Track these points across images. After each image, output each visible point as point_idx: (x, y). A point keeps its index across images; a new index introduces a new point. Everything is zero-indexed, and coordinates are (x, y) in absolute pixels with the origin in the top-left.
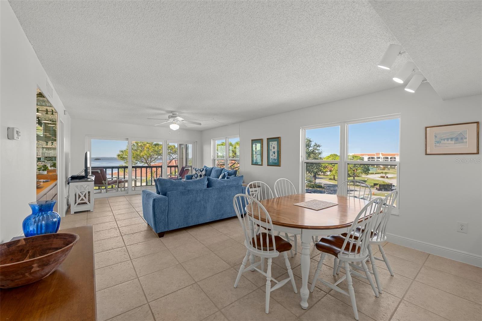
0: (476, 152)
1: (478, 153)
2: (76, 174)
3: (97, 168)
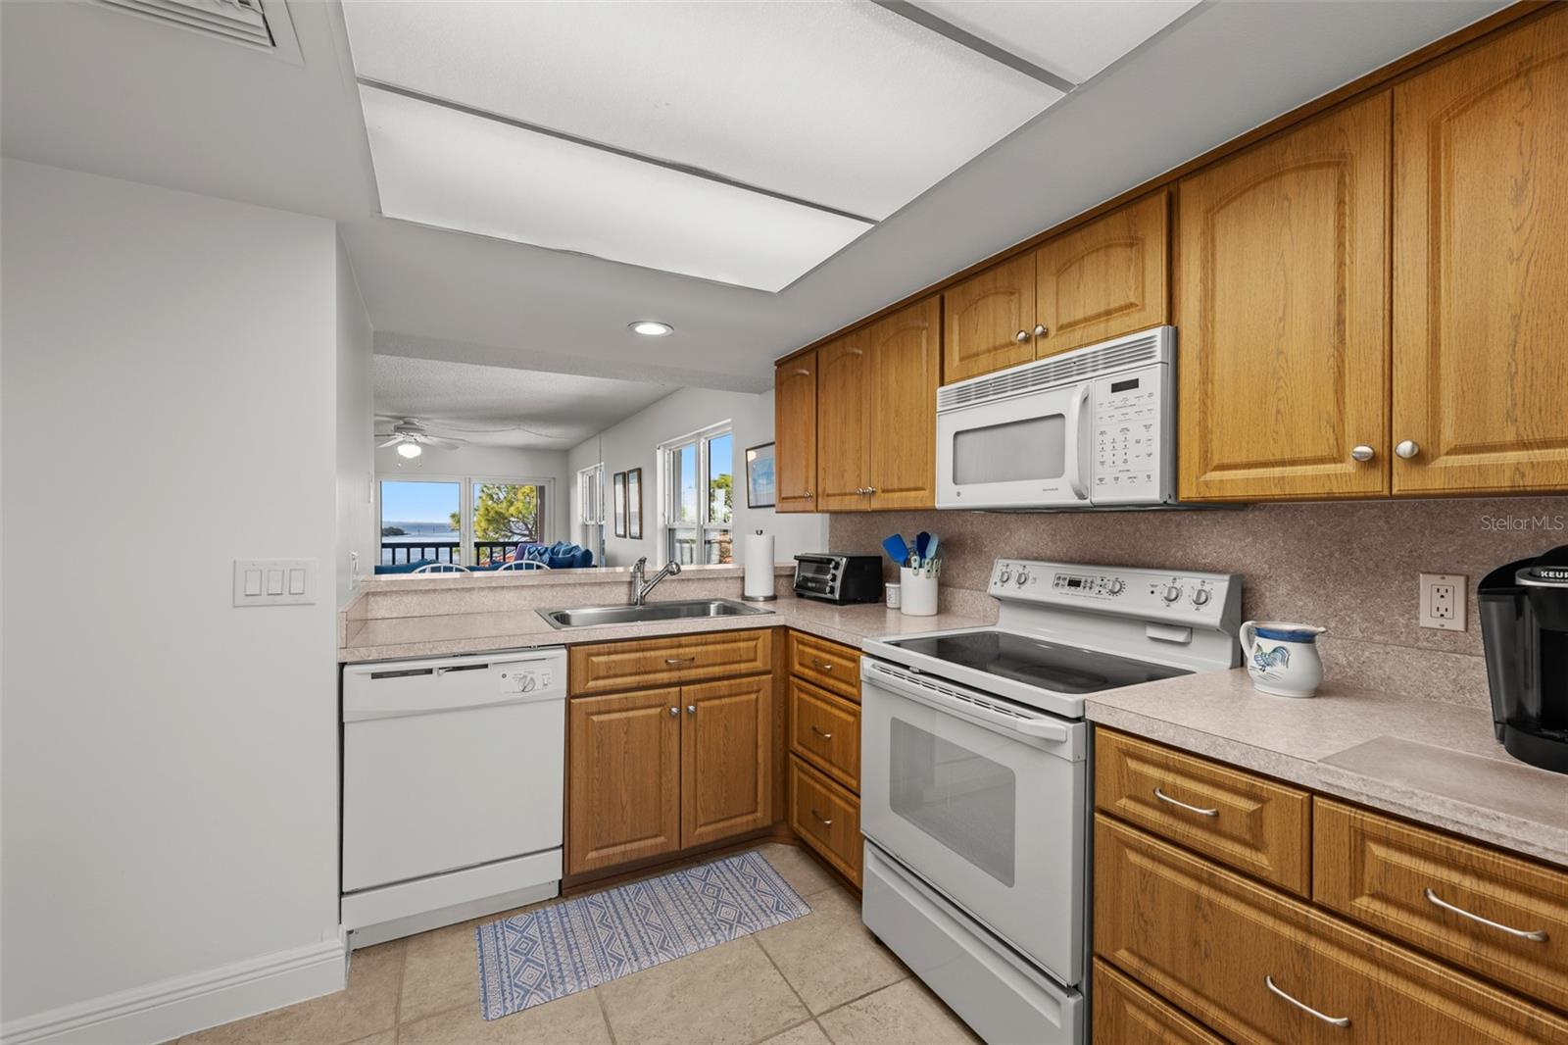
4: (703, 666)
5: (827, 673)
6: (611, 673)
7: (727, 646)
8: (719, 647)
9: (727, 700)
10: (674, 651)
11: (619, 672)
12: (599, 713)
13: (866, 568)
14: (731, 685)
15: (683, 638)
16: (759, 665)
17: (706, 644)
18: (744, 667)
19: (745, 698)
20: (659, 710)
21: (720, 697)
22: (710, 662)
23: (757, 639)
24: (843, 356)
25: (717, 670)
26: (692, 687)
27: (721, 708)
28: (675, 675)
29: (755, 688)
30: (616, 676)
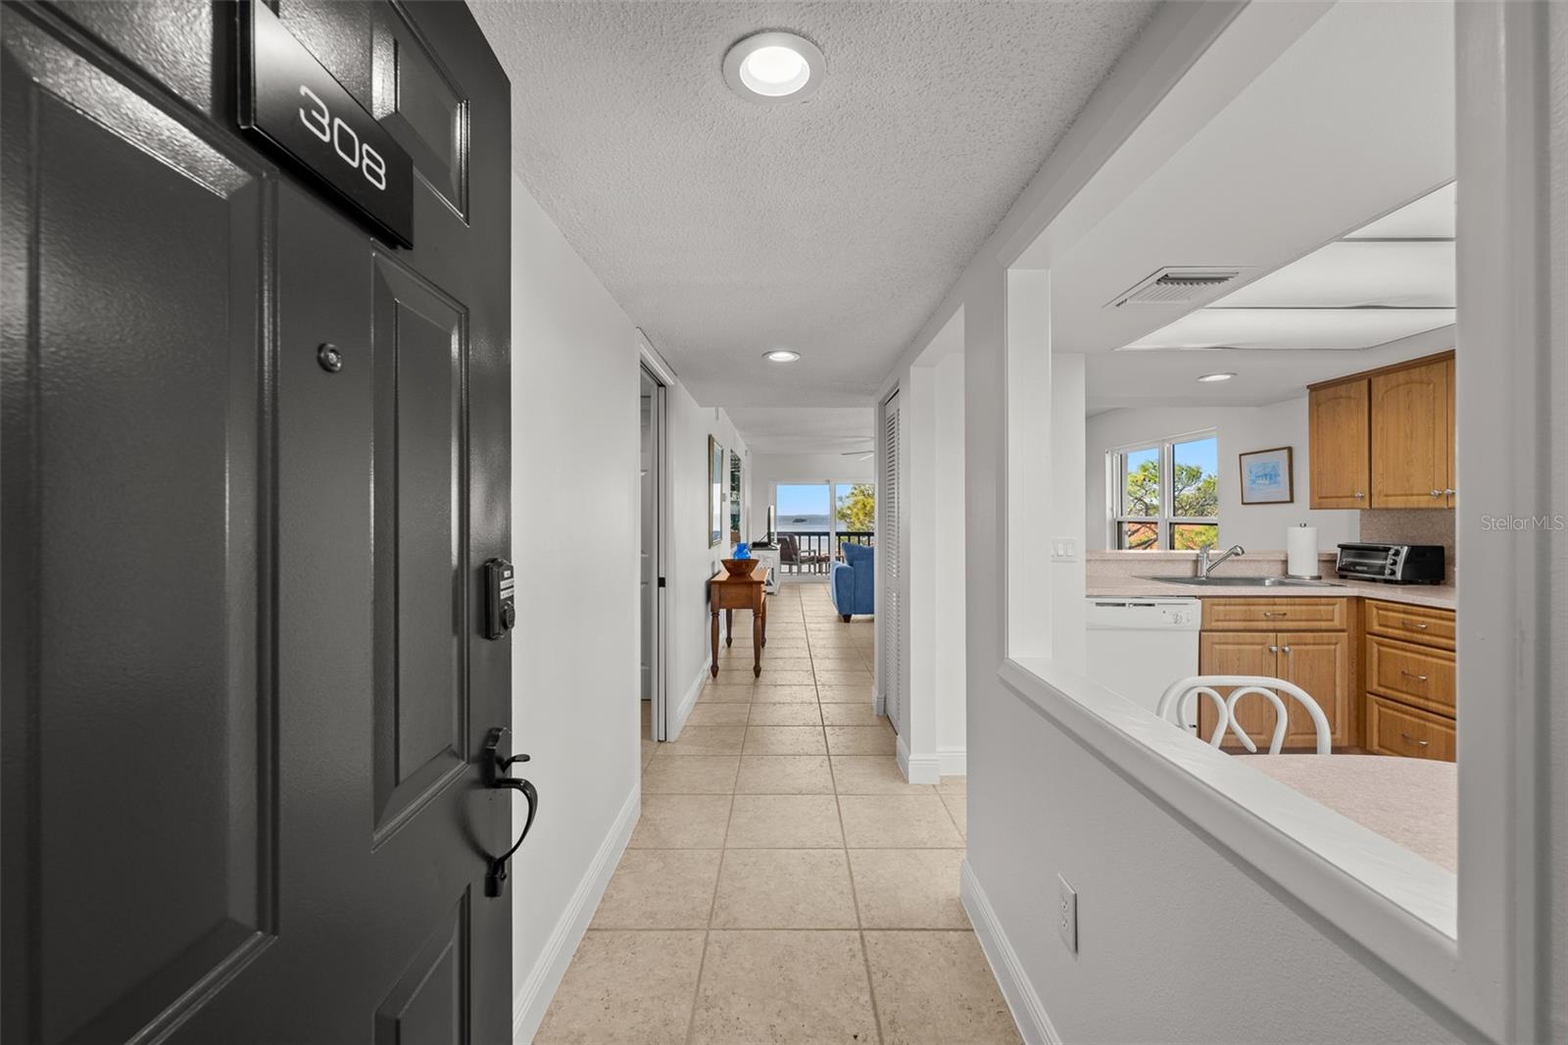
0: (1288, 499)
1: (1292, 501)
2: (758, 540)
3: (785, 534)
4: (1292, 620)
5: (1422, 632)
6: (1227, 618)
7: (1310, 608)
8: (1304, 608)
9: (1311, 647)
10: (1271, 608)
11: (1232, 618)
12: (1219, 644)
13: (1428, 555)
14: (1315, 636)
15: (1276, 599)
16: (1336, 624)
17: (1294, 605)
18: (1324, 625)
19: (1326, 647)
20: (1260, 647)
21: (1306, 644)
22: (1298, 618)
23: (1335, 604)
24: (1407, 383)
25: (1303, 625)
26: (1285, 634)
27: (1307, 652)
28: (1271, 625)
29: (1334, 641)
30: (1230, 620)
